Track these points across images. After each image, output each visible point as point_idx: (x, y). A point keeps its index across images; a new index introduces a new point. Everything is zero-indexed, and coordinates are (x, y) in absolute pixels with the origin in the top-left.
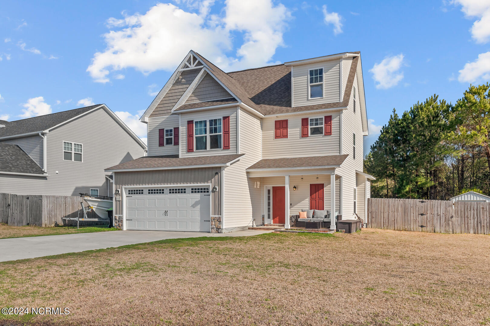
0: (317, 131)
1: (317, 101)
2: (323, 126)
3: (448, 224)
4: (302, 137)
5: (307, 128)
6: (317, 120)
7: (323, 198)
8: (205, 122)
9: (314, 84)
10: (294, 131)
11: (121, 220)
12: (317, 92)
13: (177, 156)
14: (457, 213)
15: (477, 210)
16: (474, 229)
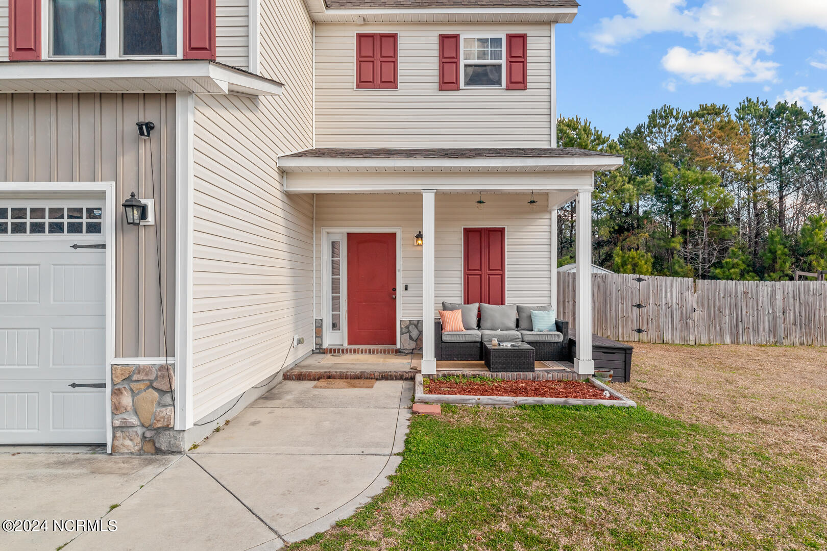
0: (484, 76)
2: (502, 61)
3: (687, 325)
4: (441, 88)
5: (456, 64)
6: (483, 42)
7: (502, 268)
10: (416, 67)
14: (701, 303)
15: (736, 297)
16: (731, 334)
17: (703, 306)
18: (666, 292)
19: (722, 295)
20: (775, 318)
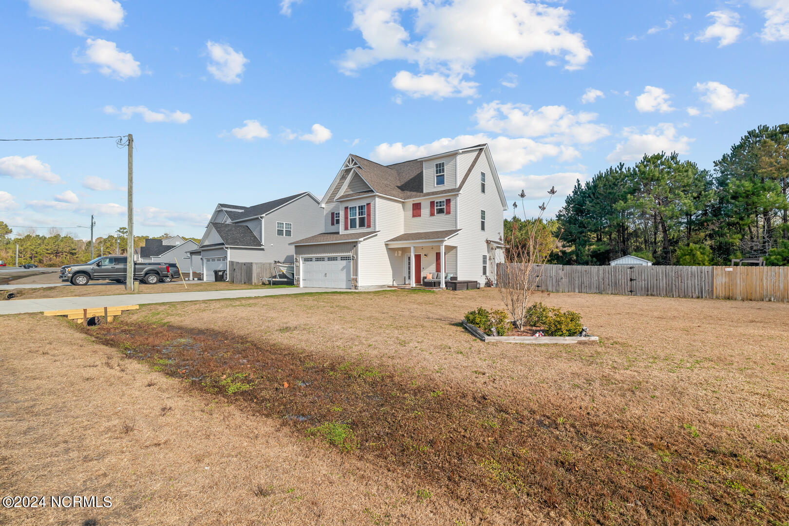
0: (441, 211)
1: (441, 188)
2: (445, 207)
3: (559, 284)
4: (431, 216)
5: (434, 209)
6: (440, 202)
8: (356, 207)
9: (439, 174)
10: (425, 211)
11: (298, 280)
12: (441, 180)
13: (338, 233)
14: (565, 275)
15: (581, 273)
16: (579, 288)
17: (566, 276)
18: (550, 270)
19: (575, 272)
20: (599, 282)
